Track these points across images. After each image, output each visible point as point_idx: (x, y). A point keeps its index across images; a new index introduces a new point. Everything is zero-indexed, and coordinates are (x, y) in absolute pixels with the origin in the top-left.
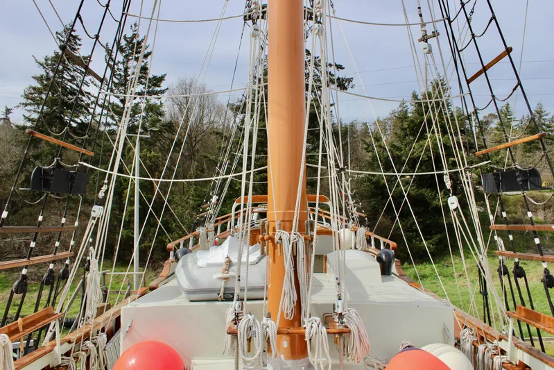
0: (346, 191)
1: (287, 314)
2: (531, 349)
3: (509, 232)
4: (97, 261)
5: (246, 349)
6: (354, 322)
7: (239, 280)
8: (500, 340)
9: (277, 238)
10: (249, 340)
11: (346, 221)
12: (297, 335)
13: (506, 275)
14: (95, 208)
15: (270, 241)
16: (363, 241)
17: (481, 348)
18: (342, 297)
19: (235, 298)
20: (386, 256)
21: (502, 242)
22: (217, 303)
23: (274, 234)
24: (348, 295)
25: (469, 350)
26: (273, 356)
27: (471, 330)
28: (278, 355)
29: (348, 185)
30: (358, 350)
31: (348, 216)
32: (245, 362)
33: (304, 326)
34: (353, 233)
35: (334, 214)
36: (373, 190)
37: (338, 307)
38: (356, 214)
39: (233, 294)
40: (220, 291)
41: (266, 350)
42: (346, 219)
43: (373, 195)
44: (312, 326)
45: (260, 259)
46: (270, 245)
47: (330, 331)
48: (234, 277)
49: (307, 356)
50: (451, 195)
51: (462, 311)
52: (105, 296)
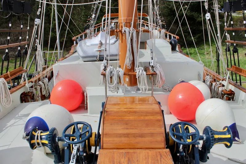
0: (156, 12)
1: (128, 66)
2: (236, 84)
3: (233, 31)
4: (40, 46)
5: (110, 82)
6: (159, 70)
7: (106, 51)
8: (223, 80)
9: (123, 31)
10: (111, 78)
11: (156, 27)
12: (132, 75)
13: (229, 52)
14: (36, 20)
15: (120, 32)
16: (164, 36)
17: (214, 84)
18: (154, 58)
19: (104, 59)
20: (174, 42)
21: (229, 36)
22: (96, 62)
23: (122, 29)
24: (156, 58)
25: (209, 84)
26: (122, 84)
27: (210, 76)
28: (124, 84)
29: (157, 9)
30: (160, 82)
31: (157, 24)
32: (109, 87)
33: (136, 71)
34: (159, 32)
35: (150, 23)
36: (169, 13)
37: (151, 63)
38: (161, 23)
39: (103, 58)
40: (97, 56)
41: (119, 82)
42: (156, 25)
43: (169, 15)
44: (139, 71)
45: (115, 42)
46: (120, 34)
47: (147, 73)
48: (103, 50)
49: (137, 85)
50: (207, 12)
51: (207, 68)
52: (46, 63)
